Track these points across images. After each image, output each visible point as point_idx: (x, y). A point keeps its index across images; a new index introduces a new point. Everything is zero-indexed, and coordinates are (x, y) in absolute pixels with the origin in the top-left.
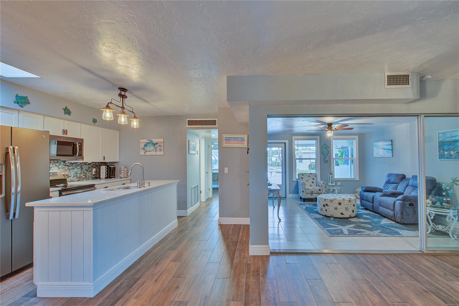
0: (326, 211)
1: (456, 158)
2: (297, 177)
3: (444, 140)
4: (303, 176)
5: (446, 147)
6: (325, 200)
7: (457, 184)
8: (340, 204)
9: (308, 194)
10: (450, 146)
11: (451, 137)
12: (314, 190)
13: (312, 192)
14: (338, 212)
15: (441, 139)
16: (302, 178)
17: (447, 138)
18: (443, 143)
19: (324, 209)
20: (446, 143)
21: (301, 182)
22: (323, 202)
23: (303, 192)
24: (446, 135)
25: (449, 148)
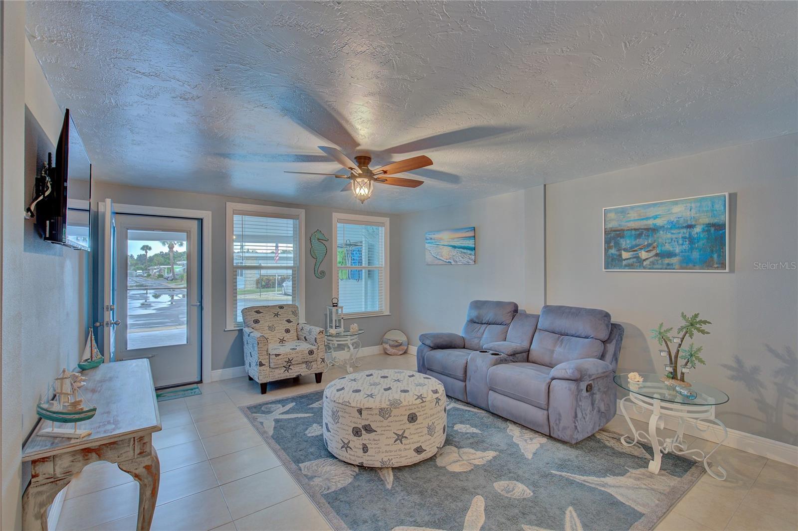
0: (365, 449)
2: (240, 319)
3: (620, 225)
4: (257, 316)
5: (625, 243)
6: (360, 411)
7: (703, 332)
8: (412, 418)
9: (277, 371)
10: (638, 240)
11: (643, 219)
12: (294, 355)
13: (289, 361)
14: (407, 447)
15: (613, 225)
16: (256, 322)
17: (631, 221)
19: (356, 443)
21: (252, 335)
22: (354, 420)
23: (261, 364)
24: (629, 215)
25: (634, 243)
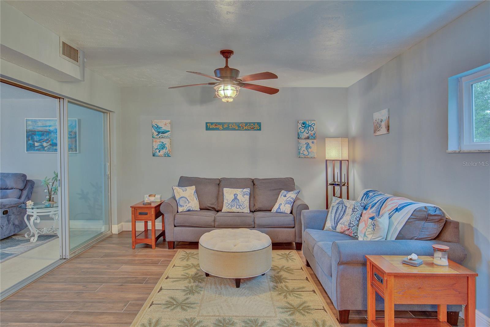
1: (50, 150)
3: (34, 129)
5: (36, 138)
10: (42, 137)
11: (45, 126)
15: (30, 128)
17: (39, 127)
18: (33, 132)
20: (37, 133)
24: (38, 124)
25: (40, 138)
